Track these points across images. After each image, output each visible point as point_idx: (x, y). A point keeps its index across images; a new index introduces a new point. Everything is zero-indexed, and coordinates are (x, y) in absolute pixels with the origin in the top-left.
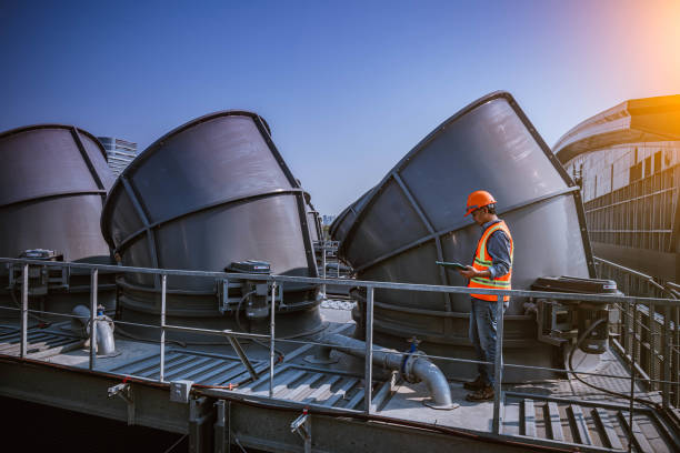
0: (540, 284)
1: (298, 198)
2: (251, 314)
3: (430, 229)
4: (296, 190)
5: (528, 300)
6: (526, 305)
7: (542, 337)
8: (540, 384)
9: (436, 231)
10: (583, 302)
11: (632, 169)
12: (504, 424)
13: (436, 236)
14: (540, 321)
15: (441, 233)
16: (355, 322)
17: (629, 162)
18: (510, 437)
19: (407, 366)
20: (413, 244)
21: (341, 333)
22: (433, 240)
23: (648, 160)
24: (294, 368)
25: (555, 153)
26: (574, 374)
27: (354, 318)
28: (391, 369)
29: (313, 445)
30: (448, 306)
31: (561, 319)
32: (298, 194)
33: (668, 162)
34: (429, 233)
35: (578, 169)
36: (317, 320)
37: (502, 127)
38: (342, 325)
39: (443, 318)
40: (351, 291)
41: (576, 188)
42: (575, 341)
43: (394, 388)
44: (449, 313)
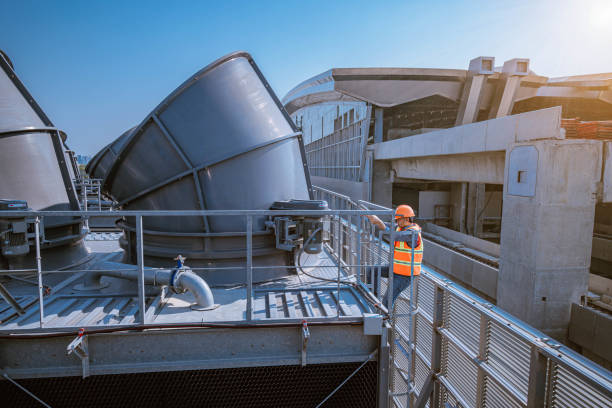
0: (277, 206)
1: (52, 136)
2: (10, 253)
3: (189, 165)
4: (51, 128)
5: (267, 218)
6: (266, 223)
7: (279, 246)
8: (278, 280)
9: (193, 167)
10: (306, 217)
11: (336, 121)
12: (255, 313)
13: (194, 171)
14: (277, 235)
15: (198, 168)
16: (122, 250)
17: (334, 116)
18: (260, 321)
19: (175, 281)
20: (172, 179)
21: (109, 260)
22: (192, 174)
23: (346, 115)
24: (62, 298)
25: (284, 105)
26: (301, 269)
27: (122, 246)
28: (159, 284)
29: (91, 361)
30: (207, 228)
31: (292, 231)
32: (53, 133)
33: (358, 117)
34: (187, 169)
35: (299, 120)
36: (83, 252)
37: (244, 81)
38: (109, 254)
39: (203, 238)
40: (117, 222)
41: (298, 133)
42: (301, 246)
43: (164, 300)
44: (208, 234)
